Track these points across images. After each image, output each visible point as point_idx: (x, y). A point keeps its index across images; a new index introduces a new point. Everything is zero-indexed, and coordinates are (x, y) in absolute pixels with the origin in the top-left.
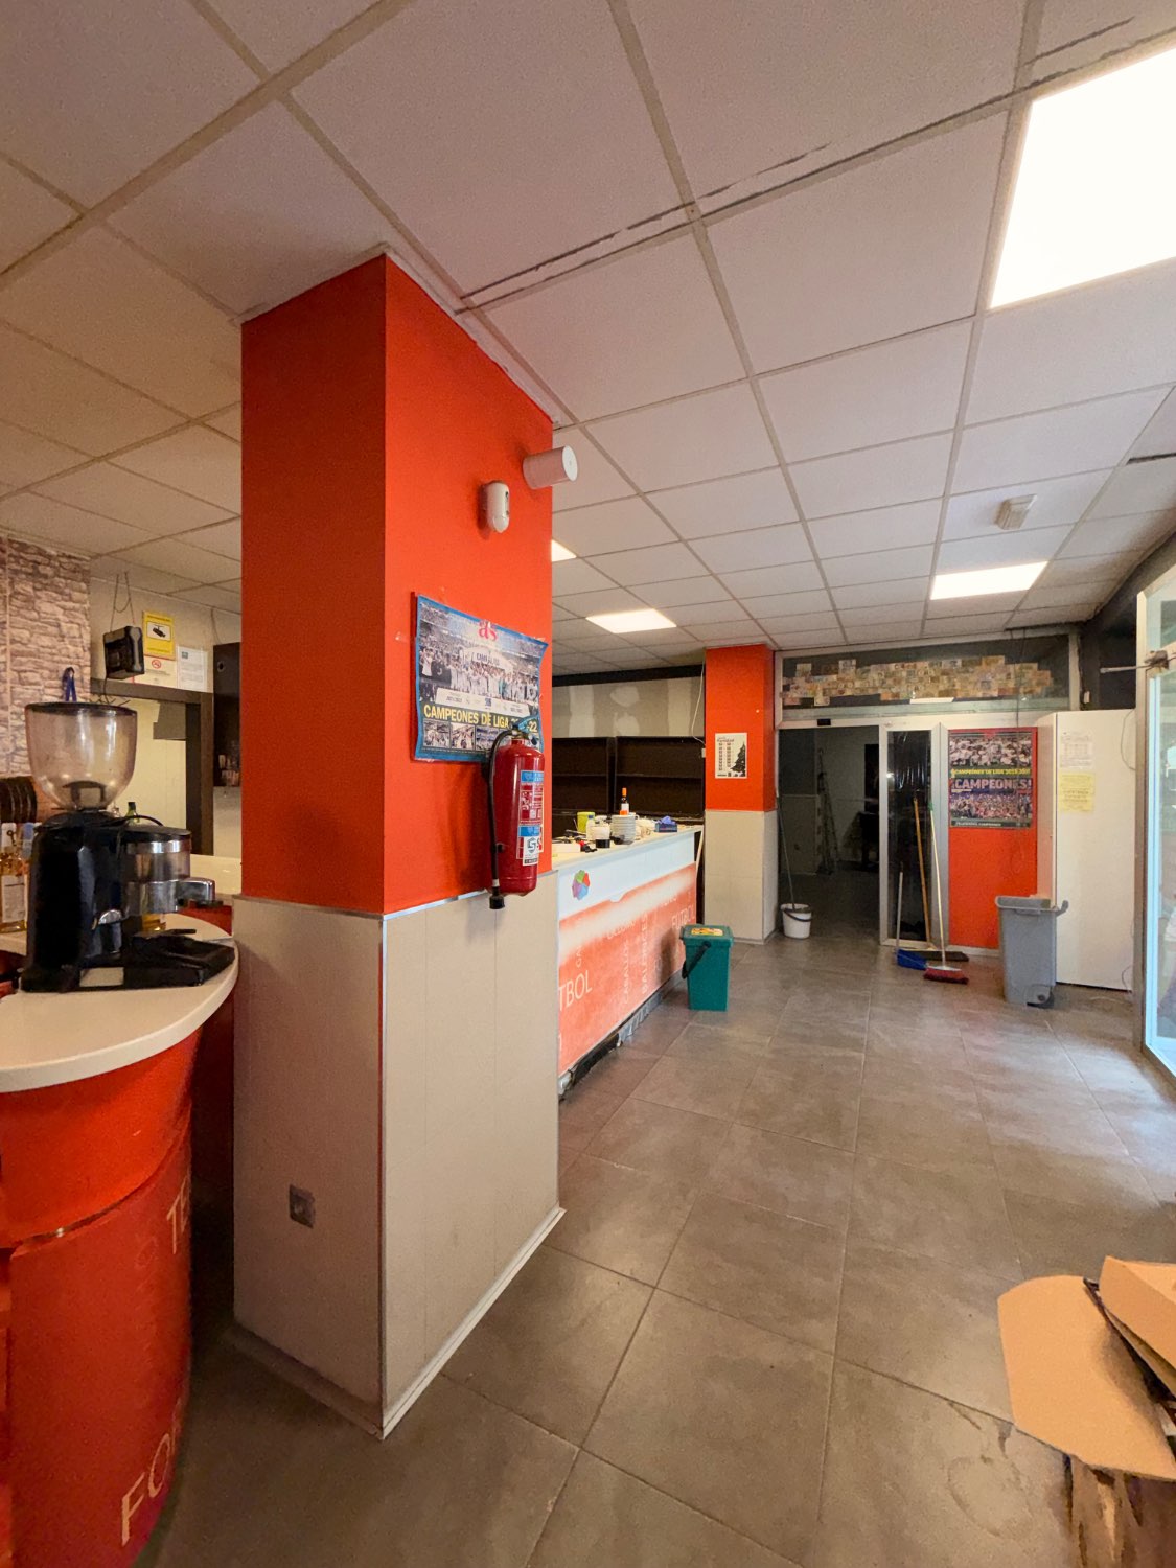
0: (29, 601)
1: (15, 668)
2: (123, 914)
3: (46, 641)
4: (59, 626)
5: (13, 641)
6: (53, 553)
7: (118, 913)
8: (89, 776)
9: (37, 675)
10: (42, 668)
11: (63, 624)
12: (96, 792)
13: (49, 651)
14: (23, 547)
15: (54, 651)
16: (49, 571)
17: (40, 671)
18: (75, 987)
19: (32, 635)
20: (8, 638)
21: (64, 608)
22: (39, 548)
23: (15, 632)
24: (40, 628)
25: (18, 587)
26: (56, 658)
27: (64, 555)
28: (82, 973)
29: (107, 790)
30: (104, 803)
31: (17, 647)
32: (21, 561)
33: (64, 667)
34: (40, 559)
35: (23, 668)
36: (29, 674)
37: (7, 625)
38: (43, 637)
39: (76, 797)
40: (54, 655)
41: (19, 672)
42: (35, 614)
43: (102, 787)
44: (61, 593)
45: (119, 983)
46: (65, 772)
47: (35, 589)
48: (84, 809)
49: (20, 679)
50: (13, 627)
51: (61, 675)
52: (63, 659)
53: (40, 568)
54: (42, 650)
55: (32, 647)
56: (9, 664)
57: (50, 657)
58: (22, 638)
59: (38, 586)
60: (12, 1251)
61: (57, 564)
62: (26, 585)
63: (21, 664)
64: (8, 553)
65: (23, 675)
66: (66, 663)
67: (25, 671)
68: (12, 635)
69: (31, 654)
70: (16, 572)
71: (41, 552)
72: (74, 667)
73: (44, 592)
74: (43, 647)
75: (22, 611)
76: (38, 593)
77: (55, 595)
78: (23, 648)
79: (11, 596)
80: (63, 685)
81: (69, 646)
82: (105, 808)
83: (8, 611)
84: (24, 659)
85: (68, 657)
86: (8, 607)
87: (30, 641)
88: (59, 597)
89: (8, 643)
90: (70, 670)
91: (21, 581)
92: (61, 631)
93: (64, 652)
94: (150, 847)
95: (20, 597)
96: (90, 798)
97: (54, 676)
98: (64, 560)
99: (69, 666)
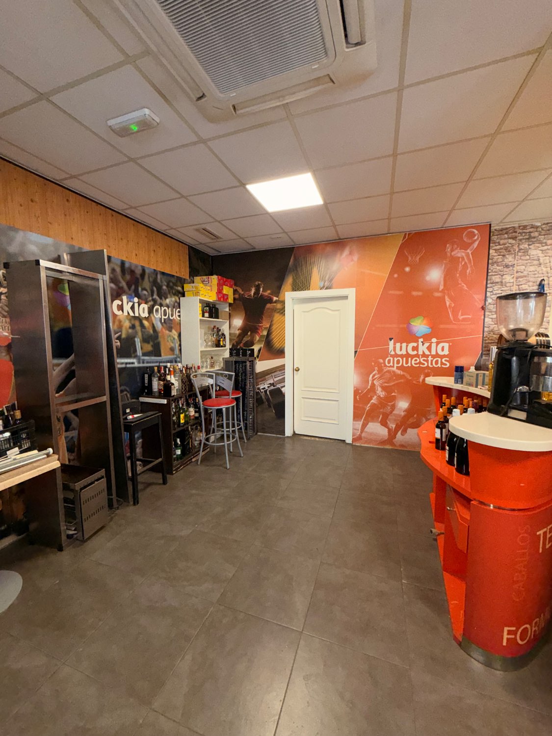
0: (526, 252)
1: (517, 284)
2: (530, 390)
3: (532, 268)
4: (539, 260)
5: (517, 272)
6: (539, 224)
7: (527, 388)
8: (522, 326)
9: (527, 286)
10: (529, 281)
11: (541, 258)
12: (524, 333)
13: (533, 273)
14: (525, 227)
15: (536, 272)
16: (536, 234)
17: (528, 283)
18: (505, 415)
19: (526, 267)
20: (515, 271)
21: (542, 250)
22: (532, 225)
23: (518, 268)
24: (530, 263)
25: (521, 247)
26: (537, 276)
27: (544, 224)
28: (509, 410)
29: (529, 332)
30: (527, 338)
31: (520, 274)
32: (523, 234)
33: (540, 279)
34: (531, 230)
35: (520, 283)
36: (523, 286)
37: (515, 266)
38: (531, 267)
39: (514, 335)
40: (535, 274)
41: (519, 285)
42: (528, 257)
43: (526, 331)
44: (541, 243)
45: (525, 419)
46: (511, 325)
47: (529, 245)
48: (517, 341)
49: (519, 288)
50: (518, 266)
51: (538, 283)
52: (540, 275)
53: (532, 234)
54: (530, 273)
55: (525, 273)
56: (515, 282)
57: (533, 276)
58: (521, 269)
59: (530, 243)
60: (472, 501)
61: (540, 229)
62: (525, 245)
63: (520, 281)
64: (518, 232)
65: (520, 286)
66: (541, 277)
67: (521, 285)
68: (517, 269)
69: (525, 276)
70: (521, 240)
71: (533, 227)
72: (545, 278)
73: (533, 245)
74: (530, 272)
75: (522, 258)
76: (530, 247)
77: (538, 245)
78: (522, 274)
79: (518, 252)
80: (539, 288)
81: (543, 269)
82: (527, 340)
83: (516, 259)
84: (521, 279)
85: (543, 274)
86: (516, 257)
87: (524, 270)
88: (540, 245)
89: (515, 273)
90: (543, 280)
91: (523, 243)
92: (540, 262)
93: (540, 272)
94: (546, 359)
95: (522, 251)
96: (521, 336)
97: (535, 284)
98: (544, 226)
99: (542, 278)
